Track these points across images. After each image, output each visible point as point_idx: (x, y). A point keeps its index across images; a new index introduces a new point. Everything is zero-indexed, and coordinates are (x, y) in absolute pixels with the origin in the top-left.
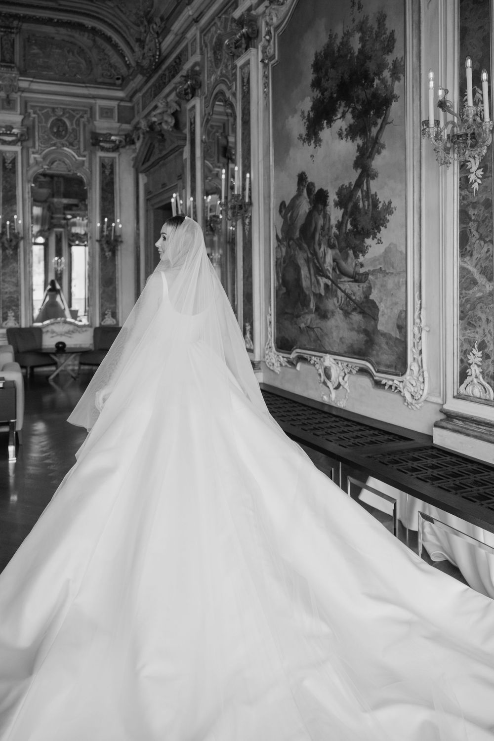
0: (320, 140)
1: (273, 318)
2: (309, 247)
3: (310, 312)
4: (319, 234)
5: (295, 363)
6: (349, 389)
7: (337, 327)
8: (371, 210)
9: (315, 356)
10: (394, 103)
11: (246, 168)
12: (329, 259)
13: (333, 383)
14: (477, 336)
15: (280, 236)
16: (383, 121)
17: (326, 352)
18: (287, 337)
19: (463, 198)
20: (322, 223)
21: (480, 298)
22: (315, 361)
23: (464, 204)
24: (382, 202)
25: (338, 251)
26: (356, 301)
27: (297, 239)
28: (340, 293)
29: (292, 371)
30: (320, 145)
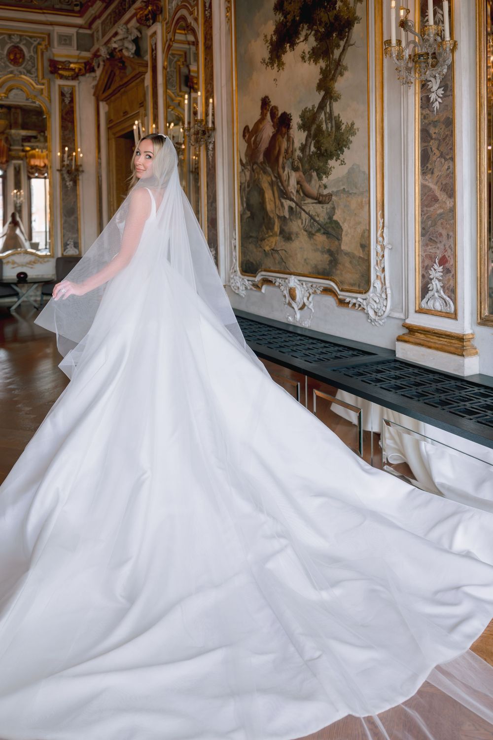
0: (283, 64)
1: (237, 243)
2: (273, 171)
3: (275, 235)
4: (283, 158)
5: (260, 286)
6: (314, 308)
7: (301, 248)
8: (334, 132)
9: (280, 278)
10: (356, 25)
11: (209, 93)
12: (293, 182)
13: (298, 304)
14: (438, 252)
15: (244, 161)
16: (346, 43)
17: (291, 274)
18: (251, 260)
19: (424, 117)
20: (286, 147)
21: (441, 214)
22: (280, 283)
23: (425, 123)
24: (345, 124)
25: (301, 173)
26: (320, 222)
27: (261, 163)
28: (304, 215)
29: (258, 294)
30: (283, 69)
